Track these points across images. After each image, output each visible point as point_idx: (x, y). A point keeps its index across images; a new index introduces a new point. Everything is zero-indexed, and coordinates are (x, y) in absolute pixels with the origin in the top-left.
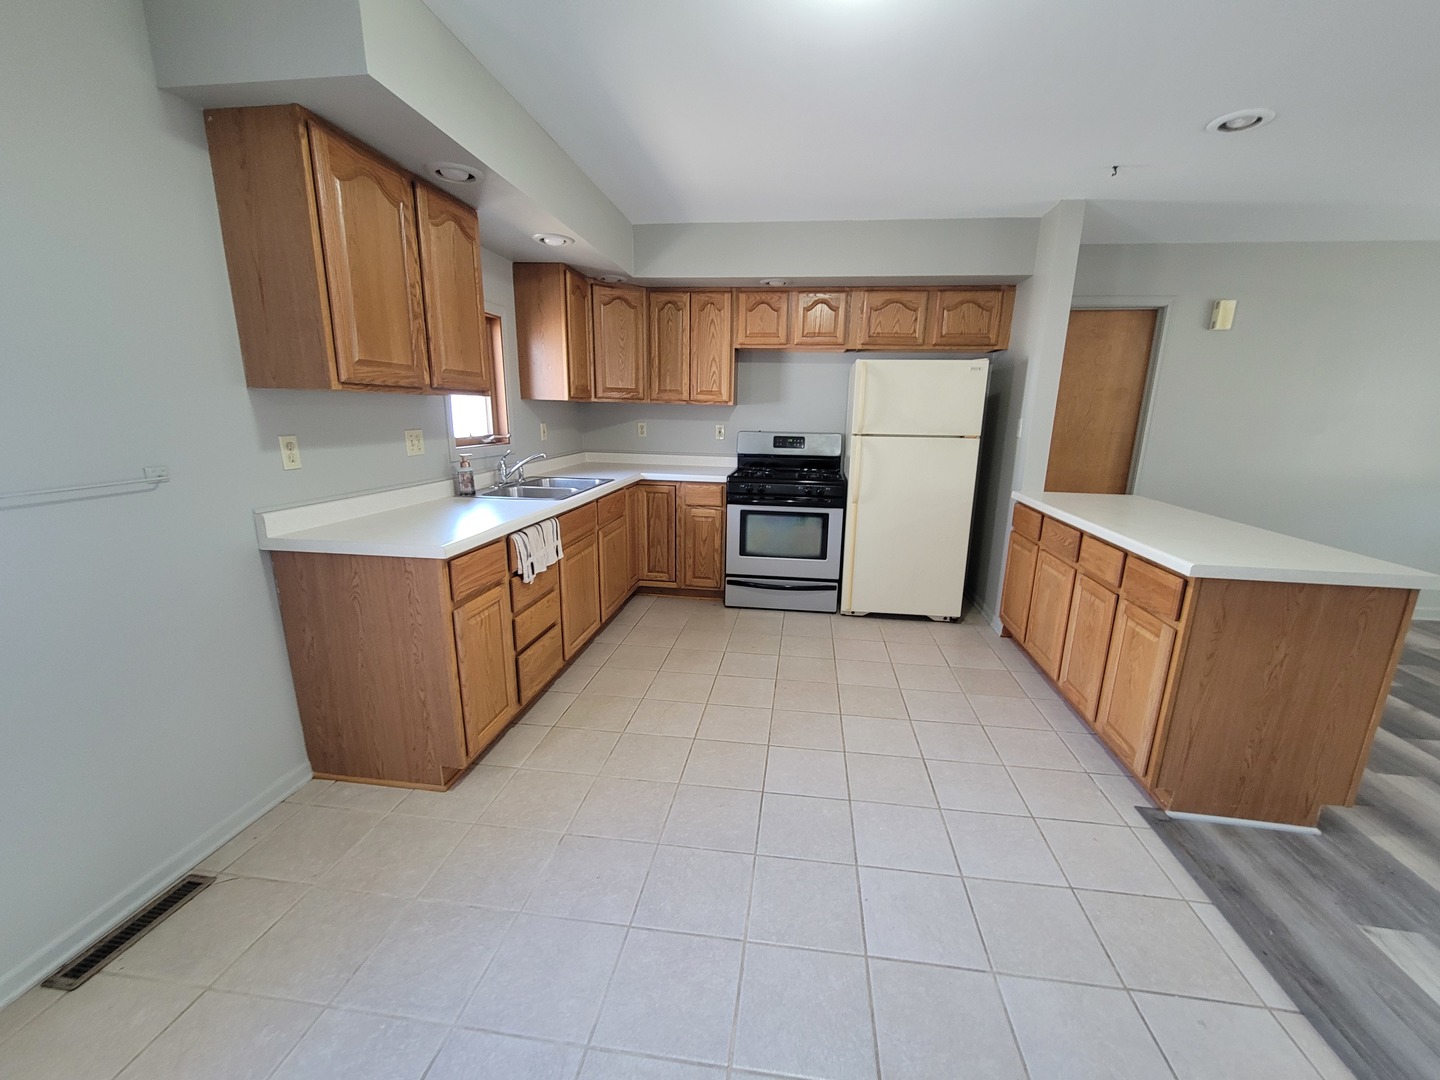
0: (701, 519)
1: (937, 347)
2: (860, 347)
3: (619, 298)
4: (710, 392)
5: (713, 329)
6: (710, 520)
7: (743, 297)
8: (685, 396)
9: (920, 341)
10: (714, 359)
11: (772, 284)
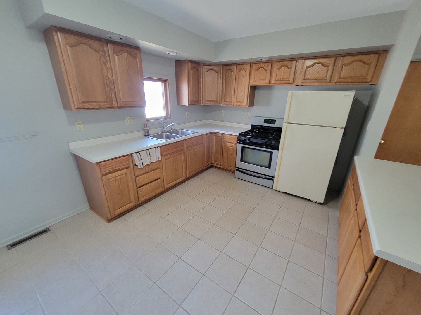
0: (231, 147)
1: (337, 84)
2: (299, 84)
3: (212, 69)
4: (240, 102)
5: (243, 78)
6: (233, 148)
7: (254, 65)
8: (232, 103)
9: (328, 81)
10: (242, 90)
11: (263, 60)
